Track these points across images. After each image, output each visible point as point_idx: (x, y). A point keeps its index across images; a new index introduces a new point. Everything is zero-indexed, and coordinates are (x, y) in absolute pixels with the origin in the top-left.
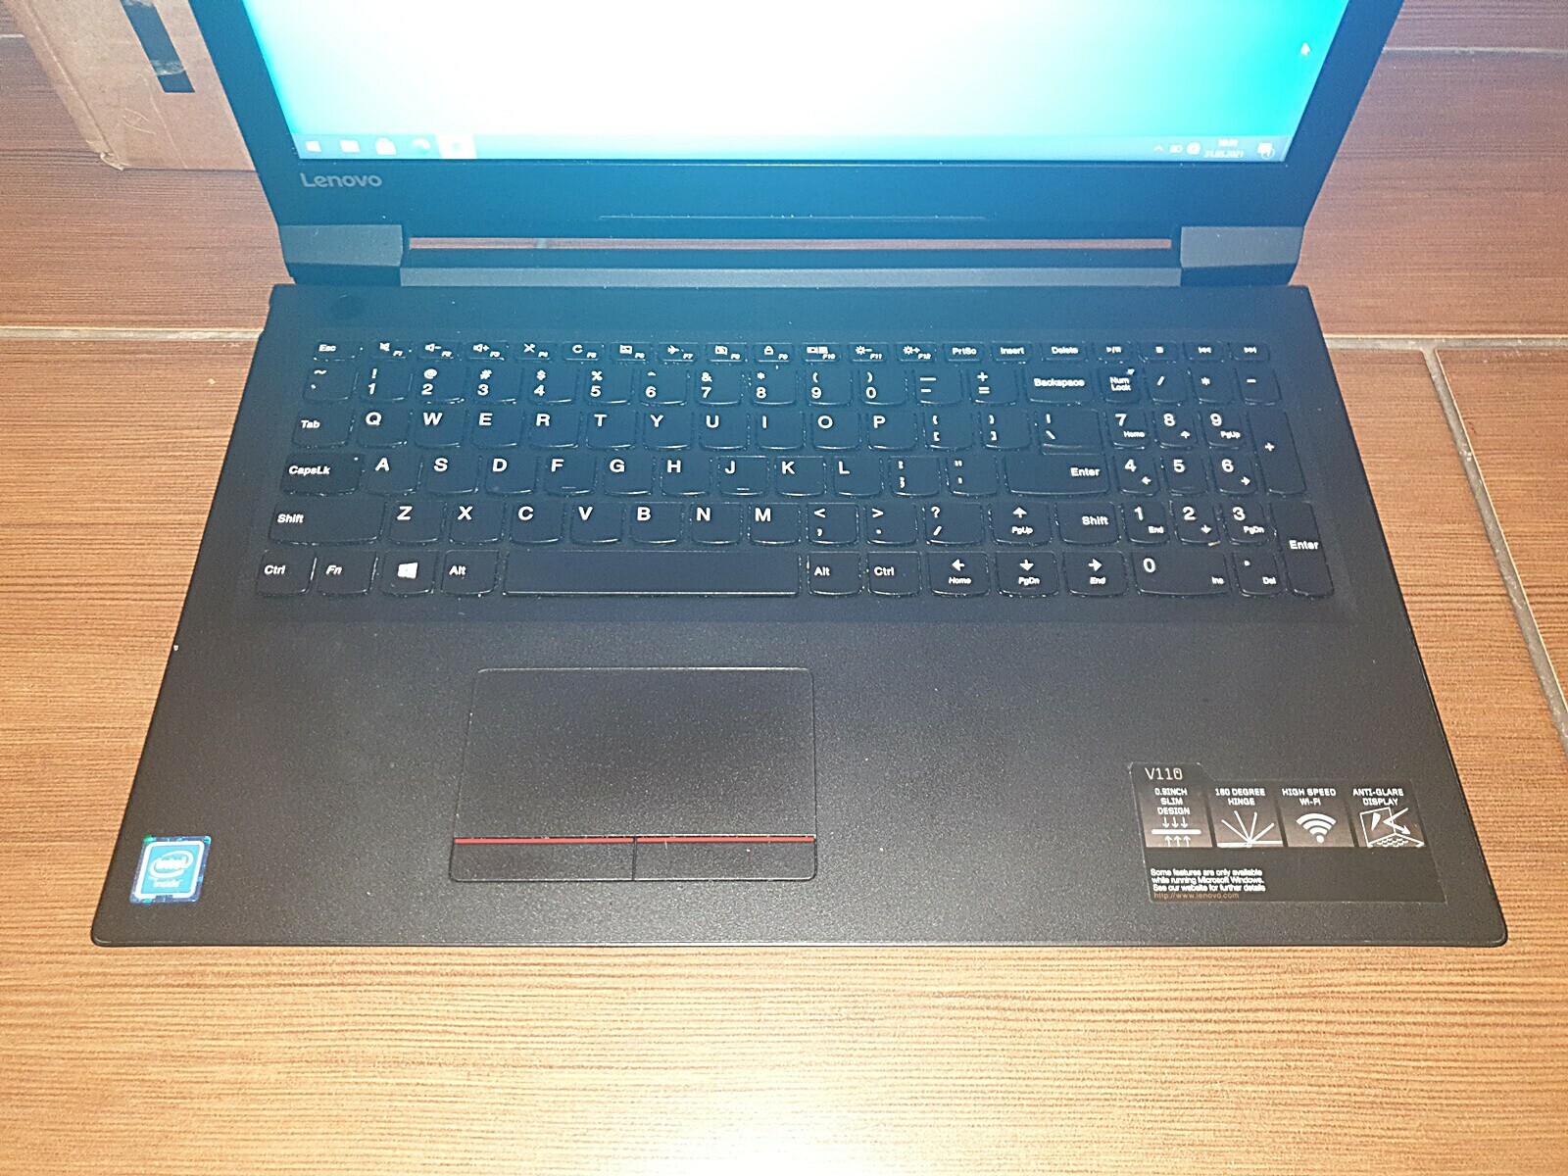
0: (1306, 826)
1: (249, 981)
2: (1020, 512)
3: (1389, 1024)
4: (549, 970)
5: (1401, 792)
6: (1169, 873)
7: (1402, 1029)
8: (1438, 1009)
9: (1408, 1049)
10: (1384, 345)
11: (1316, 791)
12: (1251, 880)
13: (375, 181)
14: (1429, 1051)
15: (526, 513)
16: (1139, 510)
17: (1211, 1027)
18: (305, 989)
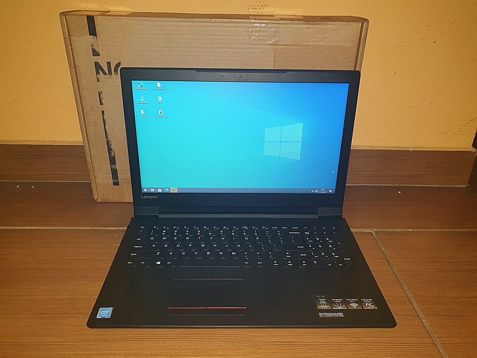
0: (352, 305)
1: (118, 340)
2: (288, 253)
3: (376, 347)
4: (186, 338)
5: (371, 300)
6: (323, 313)
7: (379, 348)
8: (387, 345)
9: (381, 352)
10: (363, 231)
11: (353, 300)
12: (341, 315)
13: (156, 197)
14: (385, 352)
15: (184, 253)
16: (312, 253)
17: (336, 348)
18: (131, 341)
